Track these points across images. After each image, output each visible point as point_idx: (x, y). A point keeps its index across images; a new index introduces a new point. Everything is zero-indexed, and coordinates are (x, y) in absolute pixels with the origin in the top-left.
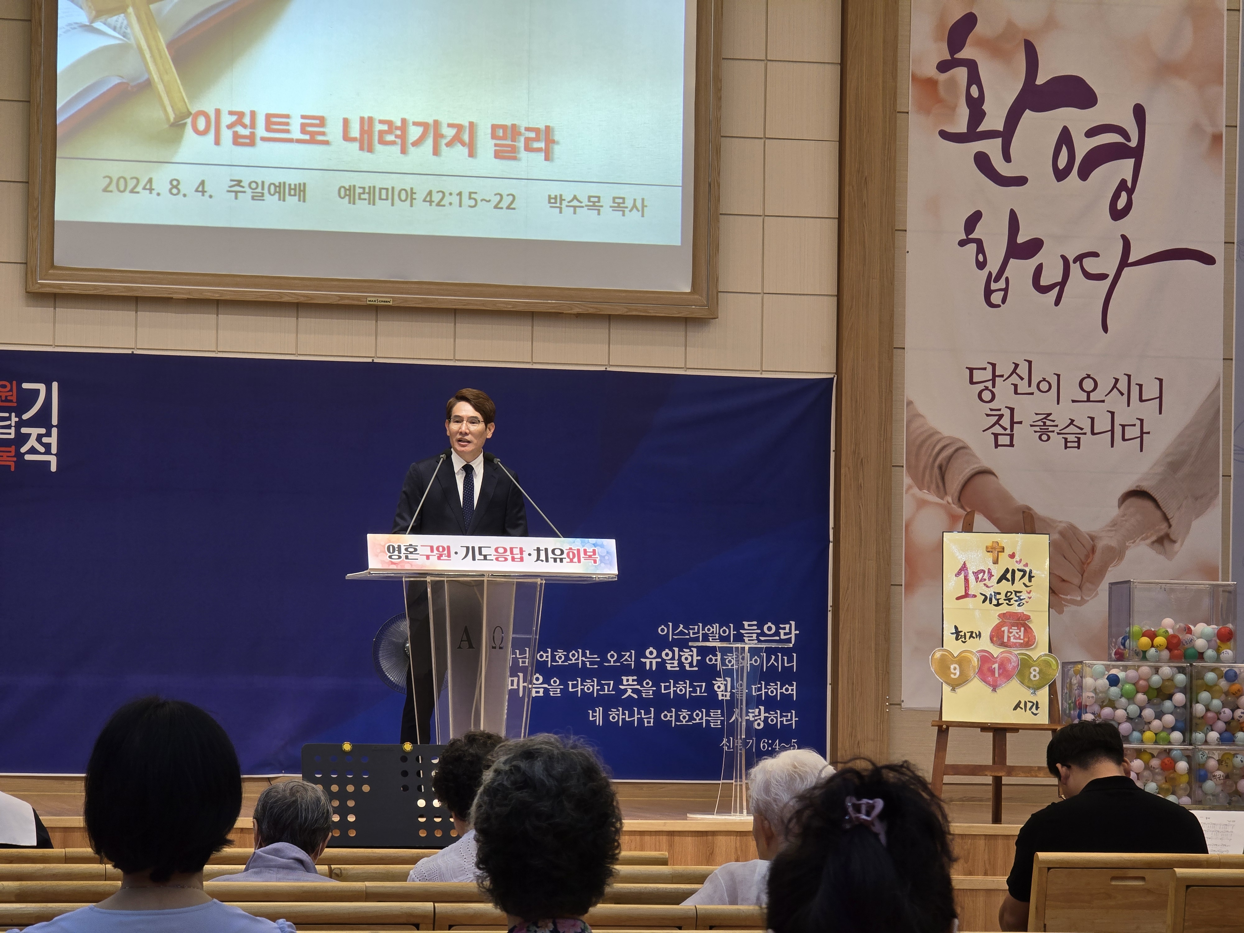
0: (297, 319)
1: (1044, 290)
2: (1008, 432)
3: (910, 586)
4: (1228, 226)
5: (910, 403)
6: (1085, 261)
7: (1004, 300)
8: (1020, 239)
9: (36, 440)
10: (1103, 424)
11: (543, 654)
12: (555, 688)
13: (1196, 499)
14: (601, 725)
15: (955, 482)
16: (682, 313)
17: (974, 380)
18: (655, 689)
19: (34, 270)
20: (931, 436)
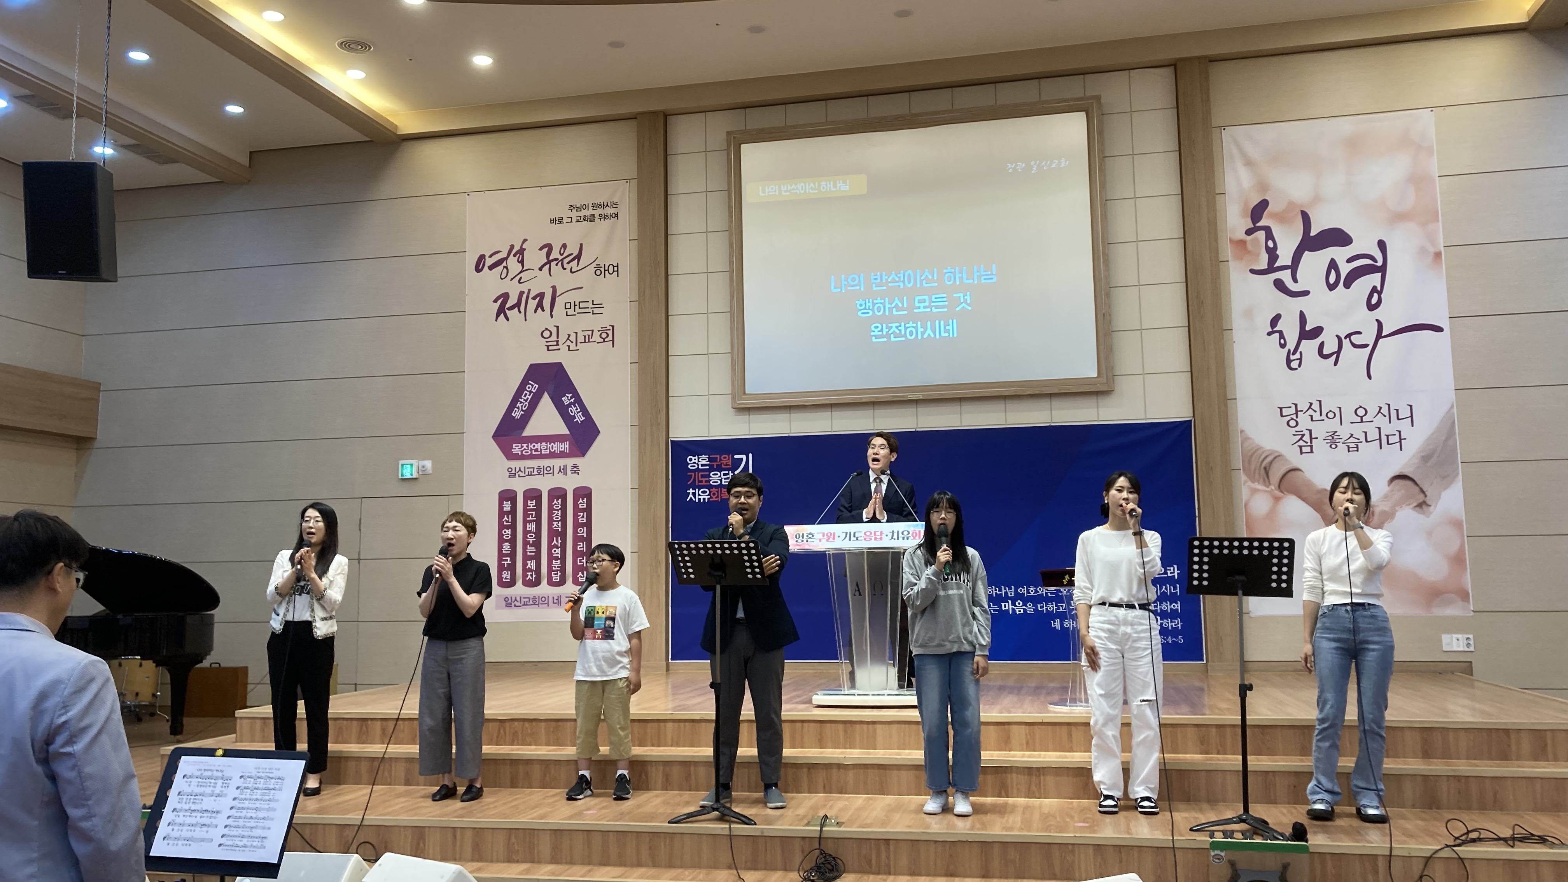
1: (1326, 357)
2: (1309, 444)
5: (1242, 431)
6: (1353, 337)
7: (1300, 366)
8: (1308, 328)
10: (1373, 435)
11: (1022, 589)
12: (1030, 609)
13: (1444, 478)
14: (1059, 629)
15: (1276, 476)
17: (1284, 414)
19: (738, 396)
20: (1257, 450)
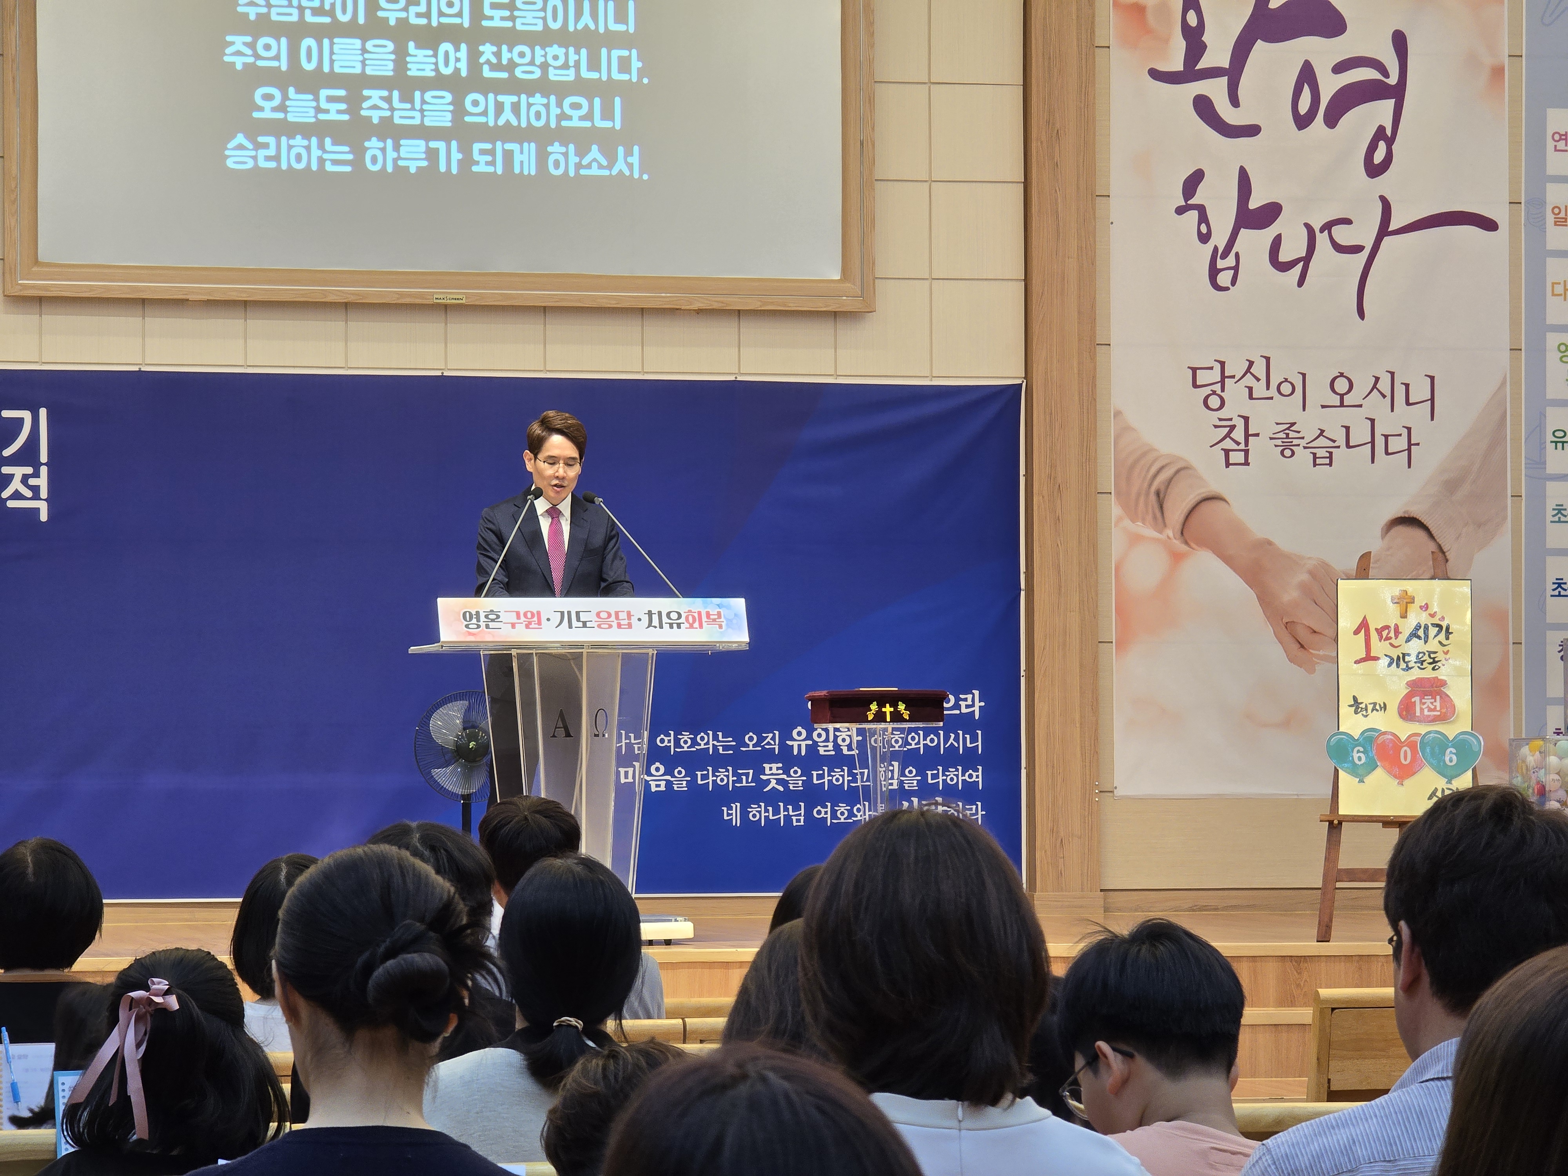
0: (346, 322)
1: (1284, 267)
2: (1242, 446)
3: (1122, 644)
4: (1514, 181)
5: (1118, 414)
6: (1335, 230)
7: (1234, 282)
8: (1253, 204)
9: (21, 482)
11: (665, 738)
13: (1479, 526)
14: (738, 825)
15: (1176, 511)
16: (830, 306)
17: (1198, 384)
18: (805, 778)
19: (13, 267)
20: (1144, 454)
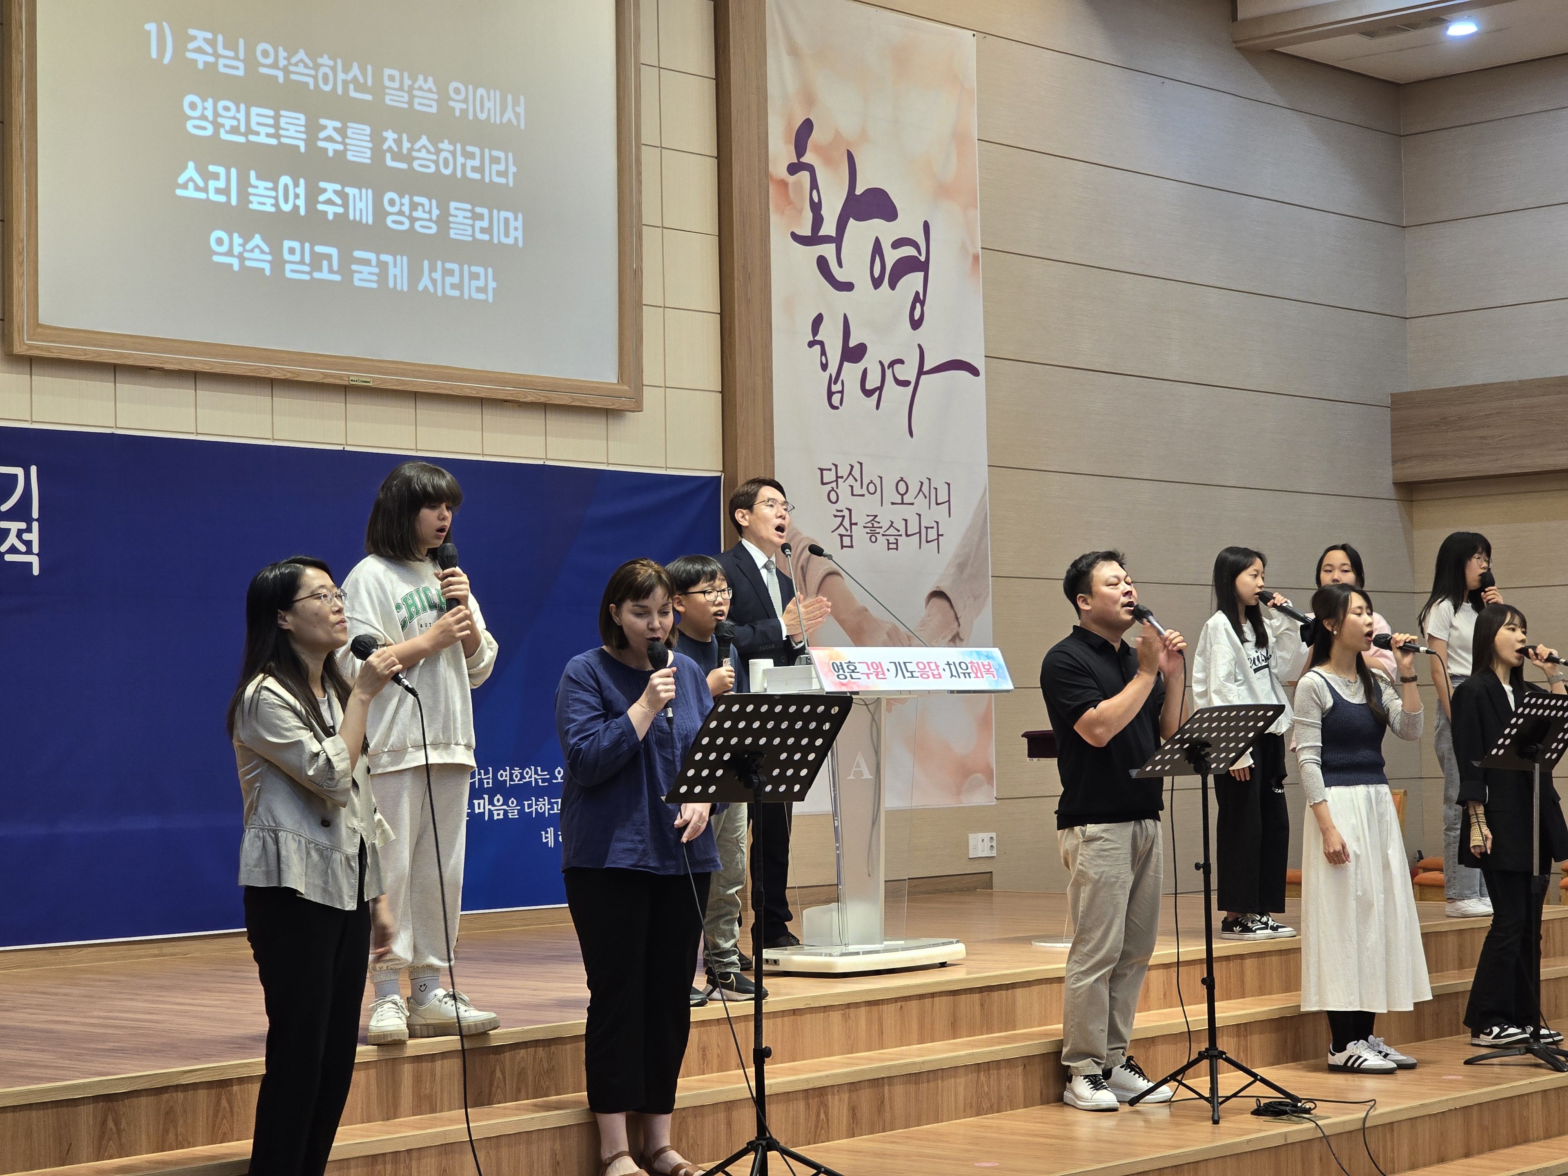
0: (272, 397)
1: (868, 393)
6: (896, 366)
7: (841, 403)
8: (852, 344)
9: (17, 536)
10: (913, 525)
11: (503, 773)
12: (513, 809)
13: (975, 599)
15: (813, 581)
17: (824, 481)
19: (21, 327)
20: (794, 537)
